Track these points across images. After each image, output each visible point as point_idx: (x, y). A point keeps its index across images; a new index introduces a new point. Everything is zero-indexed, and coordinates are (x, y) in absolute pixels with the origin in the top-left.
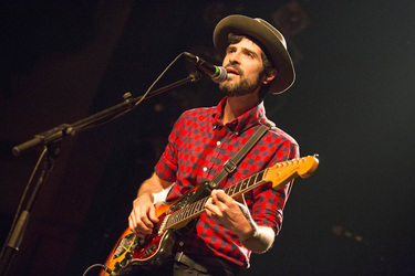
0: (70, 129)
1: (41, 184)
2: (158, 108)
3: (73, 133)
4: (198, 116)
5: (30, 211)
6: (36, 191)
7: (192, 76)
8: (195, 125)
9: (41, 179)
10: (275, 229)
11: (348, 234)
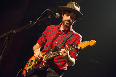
0: (14, 32)
1: (6, 48)
2: (39, 25)
3: (15, 33)
4: (53, 28)
5: (3, 55)
6: (4, 50)
7: (49, 16)
8: (52, 30)
9: (6, 46)
10: (75, 59)
11: (94, 61)
